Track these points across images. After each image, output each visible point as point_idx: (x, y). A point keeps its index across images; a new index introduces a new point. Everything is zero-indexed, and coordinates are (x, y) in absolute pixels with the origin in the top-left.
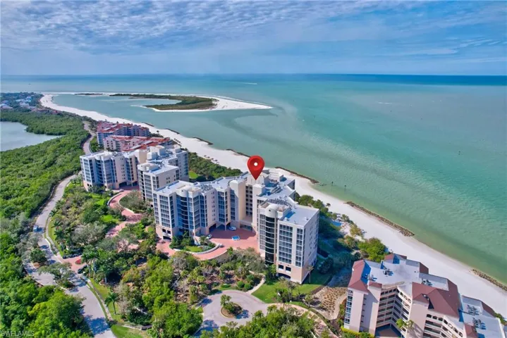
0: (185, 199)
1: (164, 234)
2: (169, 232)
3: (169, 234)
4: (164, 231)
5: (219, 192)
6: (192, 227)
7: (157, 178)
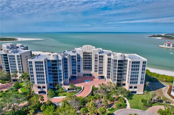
0: (55, 61)
1: (39, 90)
2: (44, 87)
3: (44, 89)
4: (39, 87)
5: (72, 56)
6: (61, 80)
7: (21, 56)
